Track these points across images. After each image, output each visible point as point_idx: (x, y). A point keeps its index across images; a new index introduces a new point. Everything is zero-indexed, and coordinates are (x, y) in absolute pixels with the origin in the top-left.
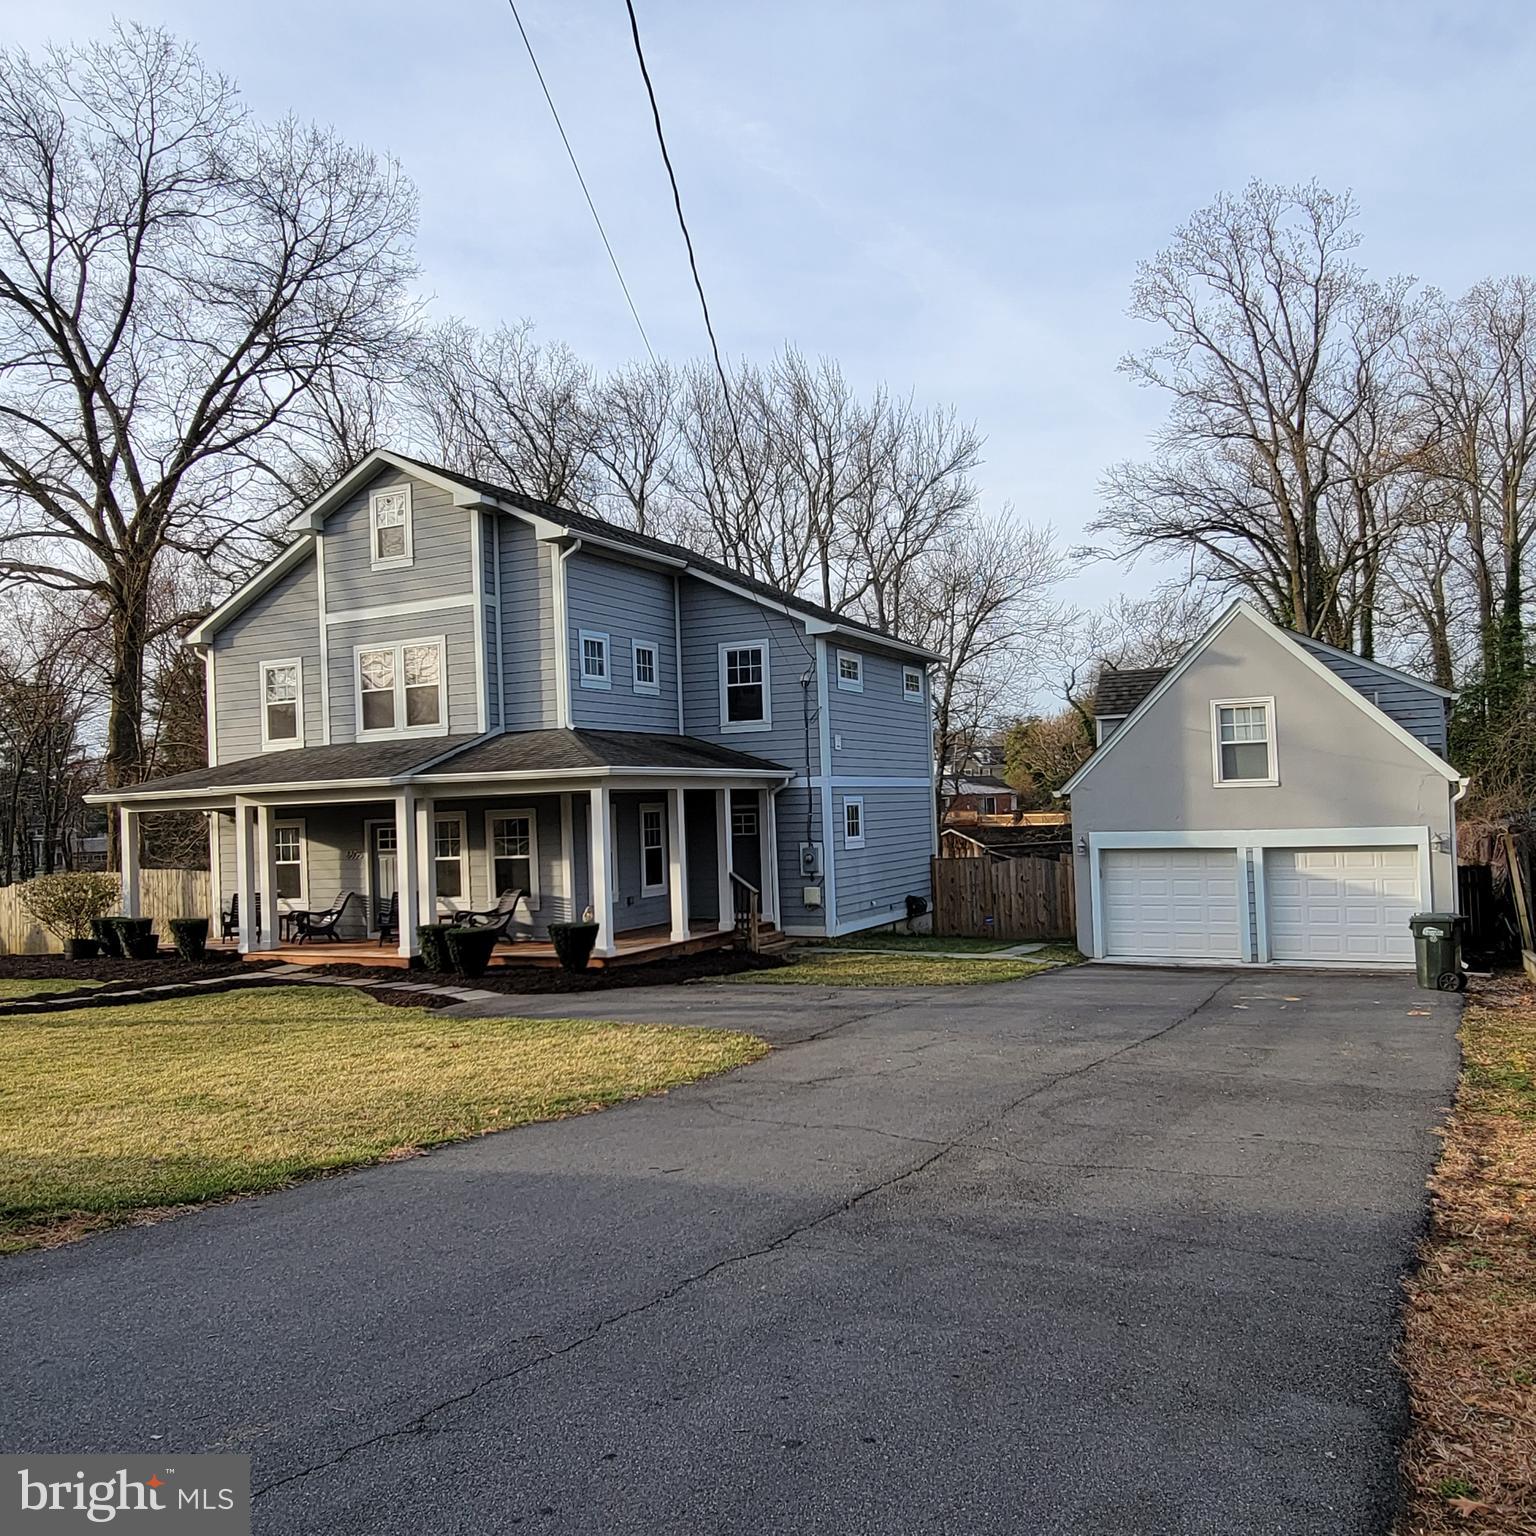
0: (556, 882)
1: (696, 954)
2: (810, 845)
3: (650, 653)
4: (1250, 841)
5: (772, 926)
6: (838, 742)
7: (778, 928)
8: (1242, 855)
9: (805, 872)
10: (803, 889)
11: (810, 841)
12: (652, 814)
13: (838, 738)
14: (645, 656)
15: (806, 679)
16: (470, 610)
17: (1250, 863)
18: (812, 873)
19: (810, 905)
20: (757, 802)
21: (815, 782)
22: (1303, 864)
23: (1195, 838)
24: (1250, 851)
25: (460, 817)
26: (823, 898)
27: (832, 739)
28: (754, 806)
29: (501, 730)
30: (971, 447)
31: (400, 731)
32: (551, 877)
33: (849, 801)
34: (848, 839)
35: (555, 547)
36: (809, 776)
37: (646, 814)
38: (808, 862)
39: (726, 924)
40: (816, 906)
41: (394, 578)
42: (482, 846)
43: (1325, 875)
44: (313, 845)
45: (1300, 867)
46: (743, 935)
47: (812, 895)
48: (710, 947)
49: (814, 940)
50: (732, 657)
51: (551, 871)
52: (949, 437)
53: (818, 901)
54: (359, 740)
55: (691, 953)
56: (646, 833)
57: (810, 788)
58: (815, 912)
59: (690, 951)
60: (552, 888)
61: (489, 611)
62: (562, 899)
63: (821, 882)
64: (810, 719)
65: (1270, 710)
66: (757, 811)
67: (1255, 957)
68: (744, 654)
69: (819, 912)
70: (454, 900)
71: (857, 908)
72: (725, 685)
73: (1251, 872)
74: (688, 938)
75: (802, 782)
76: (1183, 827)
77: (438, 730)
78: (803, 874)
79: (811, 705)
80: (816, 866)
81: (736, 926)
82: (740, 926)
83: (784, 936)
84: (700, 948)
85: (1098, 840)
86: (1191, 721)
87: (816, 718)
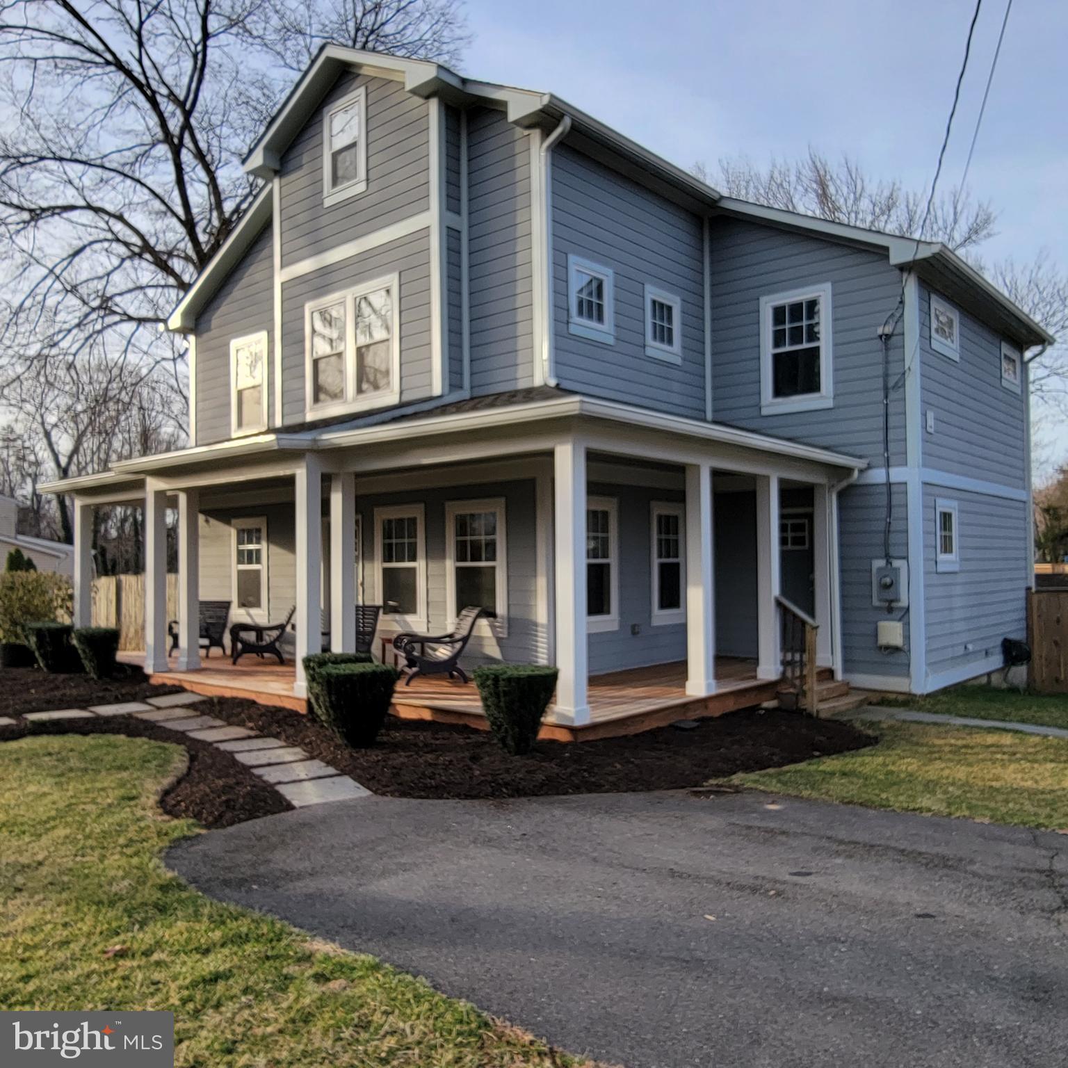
1: (725, 716)
2: (888, 563)
3: (670, 308)
5: (829, 674)
6: (931, 422)
7: (839, 676)
9: (880, 600)
10: (876, 623)
11: (888, 557)
12: (668, 517)
13: (930, 415)
14: (662, 310)
15: (888, 330)
16: (425, 234)
18: (892, 601)
19: (887, 648)
20: (811, 503)
21: (897, 474)
25: (417, 512)
26: (907, 637)
27: (924, 415)
28: (807, 510)
29: (465, 394)
30: (987, 221)
31: (349, 402)
33: (944, 505)
34: (942, 557)
35: (536, 134)
36: (888, 466)
37: (660, 517)
38: (887, 587)
39: (769, 668)
40: (896, 649)
41: (346, 211)
42: (442, 550)
44: (273, 548)
46: (794, 686)
47: (891, 632)
48: (746, 703)
49: (893, 696)
50: (779, 313)
52: (964, 215)
53: (898, 641)
54: (308, 418)
55: (717, 714)
56: (660, 541)
57: (889, 485)
58: (895, 656)
59: (715, 711)
60: (524, 607)
61: (451, 237)
63: (904, 615)
64: (891, 386)
66: (810, 517)
68: (796, 309)
69: (900, 658)
70: (409, 619)
71: (949, 653)
72: (768, 350)
74: (714, 692)
75: (877, 476)
77: (388, 397)
78: (876, 603)
79: (894, 368)
80: (897, 593)
81: (784, 673)
82: (789, 674)
83: (848, 689)
84: (731, 706)
87: (901, 385)
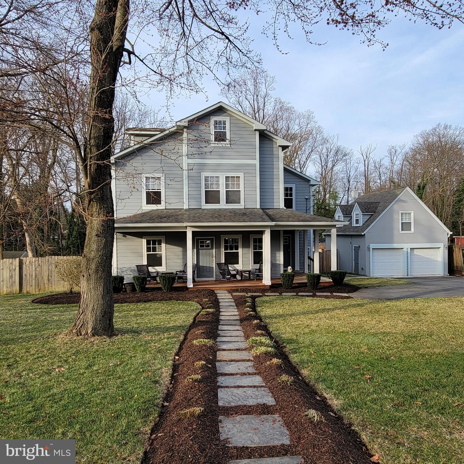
0: (277, 258)
4: (407, 246)
8: (405, 250)
15: (307, 198)
16: (255, 165)
17: (407, 252)
22: (416, 252)
23: (395, 246)
24: (407, 249)
25: (239, 237)
31: (223, 205)
32: (275, 257)
35: (281, 149)
41: (221, 150)
42: (248, 247)
43: (420, 255)
44: (168, 246)
45: (415, 253)
51: (275, 255)
54: (203, 208)
60: (276, 260)
62: (280, 264)
65: (412, 214)
67: (408, 275)
68: (287, 188)
70: (235, 265)
73: (407, 254)
76: (392, 243)
77: (240, 206)
85: (372, 246)
86: (395, 216)
